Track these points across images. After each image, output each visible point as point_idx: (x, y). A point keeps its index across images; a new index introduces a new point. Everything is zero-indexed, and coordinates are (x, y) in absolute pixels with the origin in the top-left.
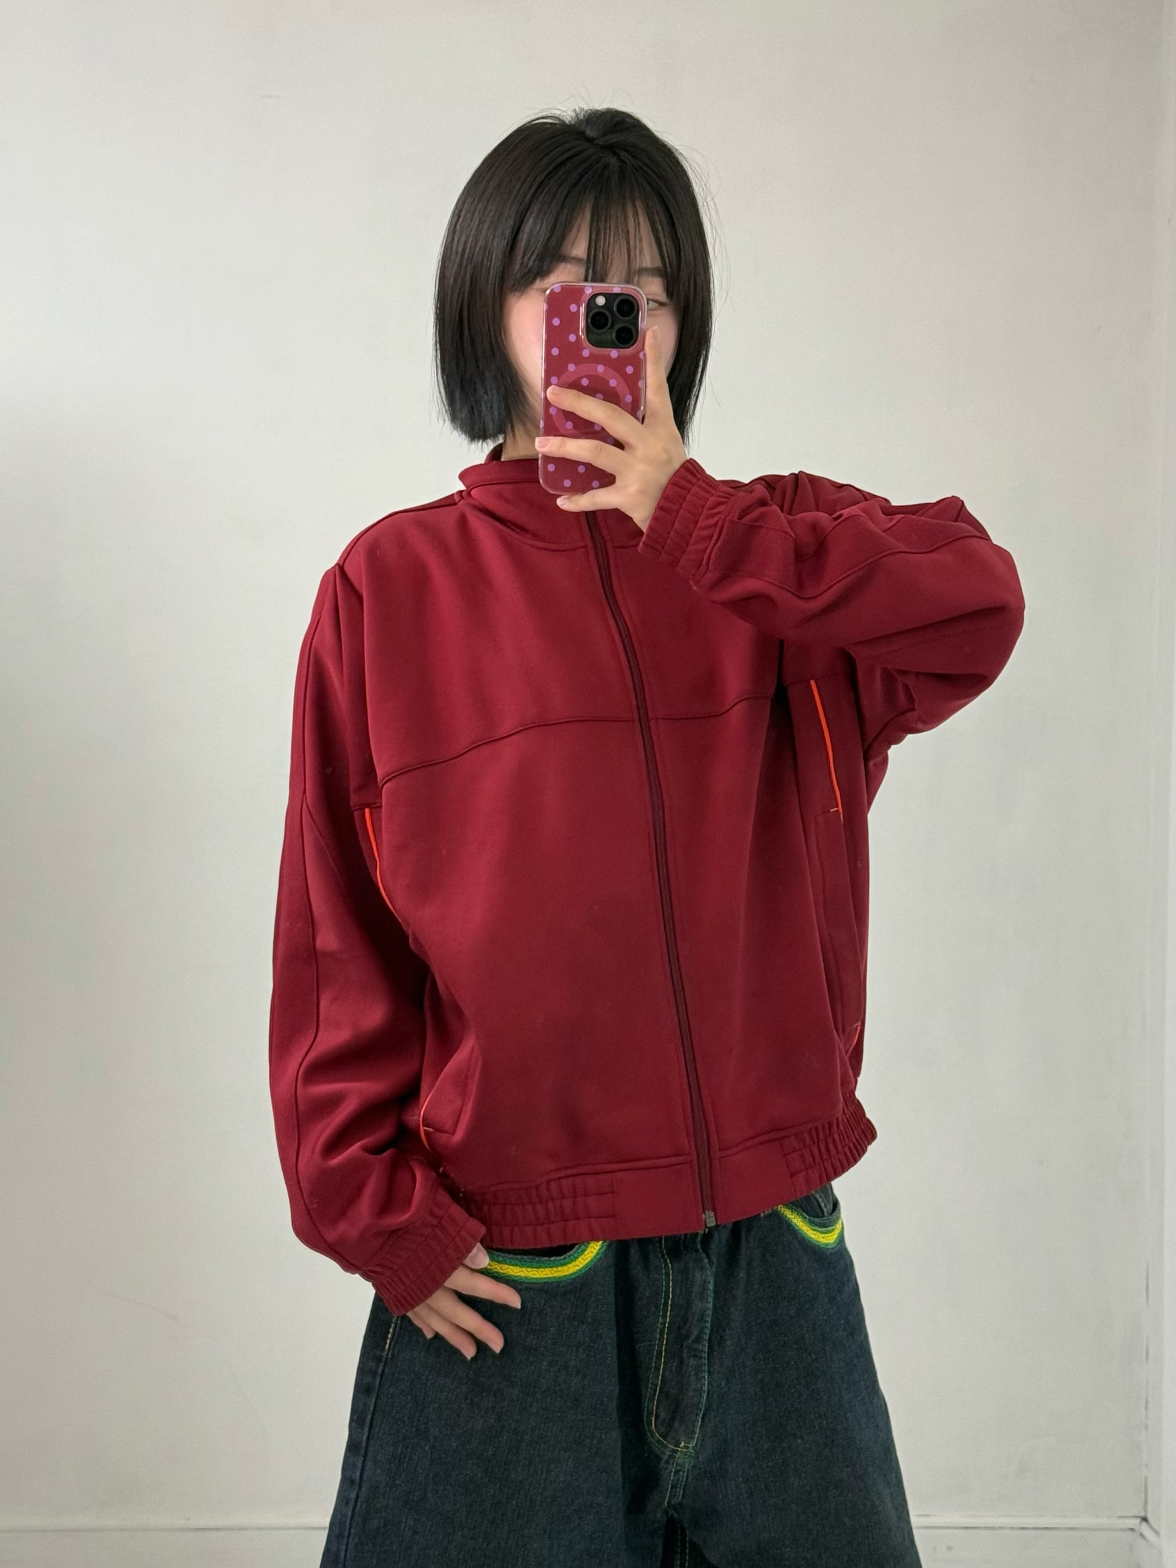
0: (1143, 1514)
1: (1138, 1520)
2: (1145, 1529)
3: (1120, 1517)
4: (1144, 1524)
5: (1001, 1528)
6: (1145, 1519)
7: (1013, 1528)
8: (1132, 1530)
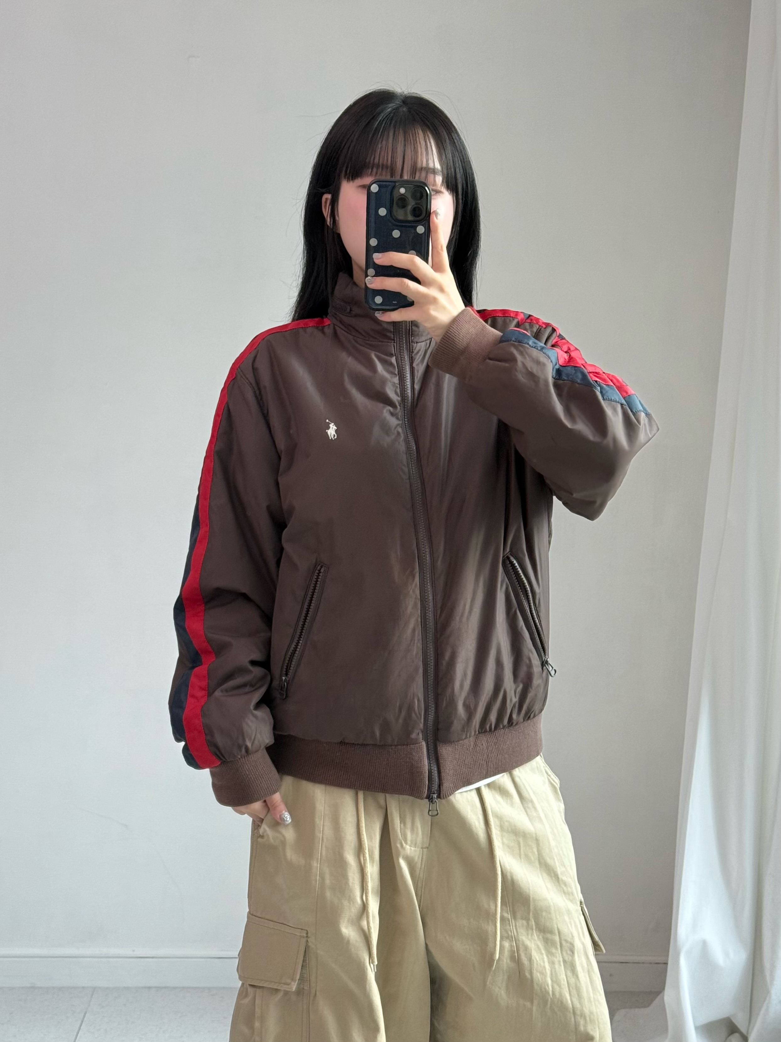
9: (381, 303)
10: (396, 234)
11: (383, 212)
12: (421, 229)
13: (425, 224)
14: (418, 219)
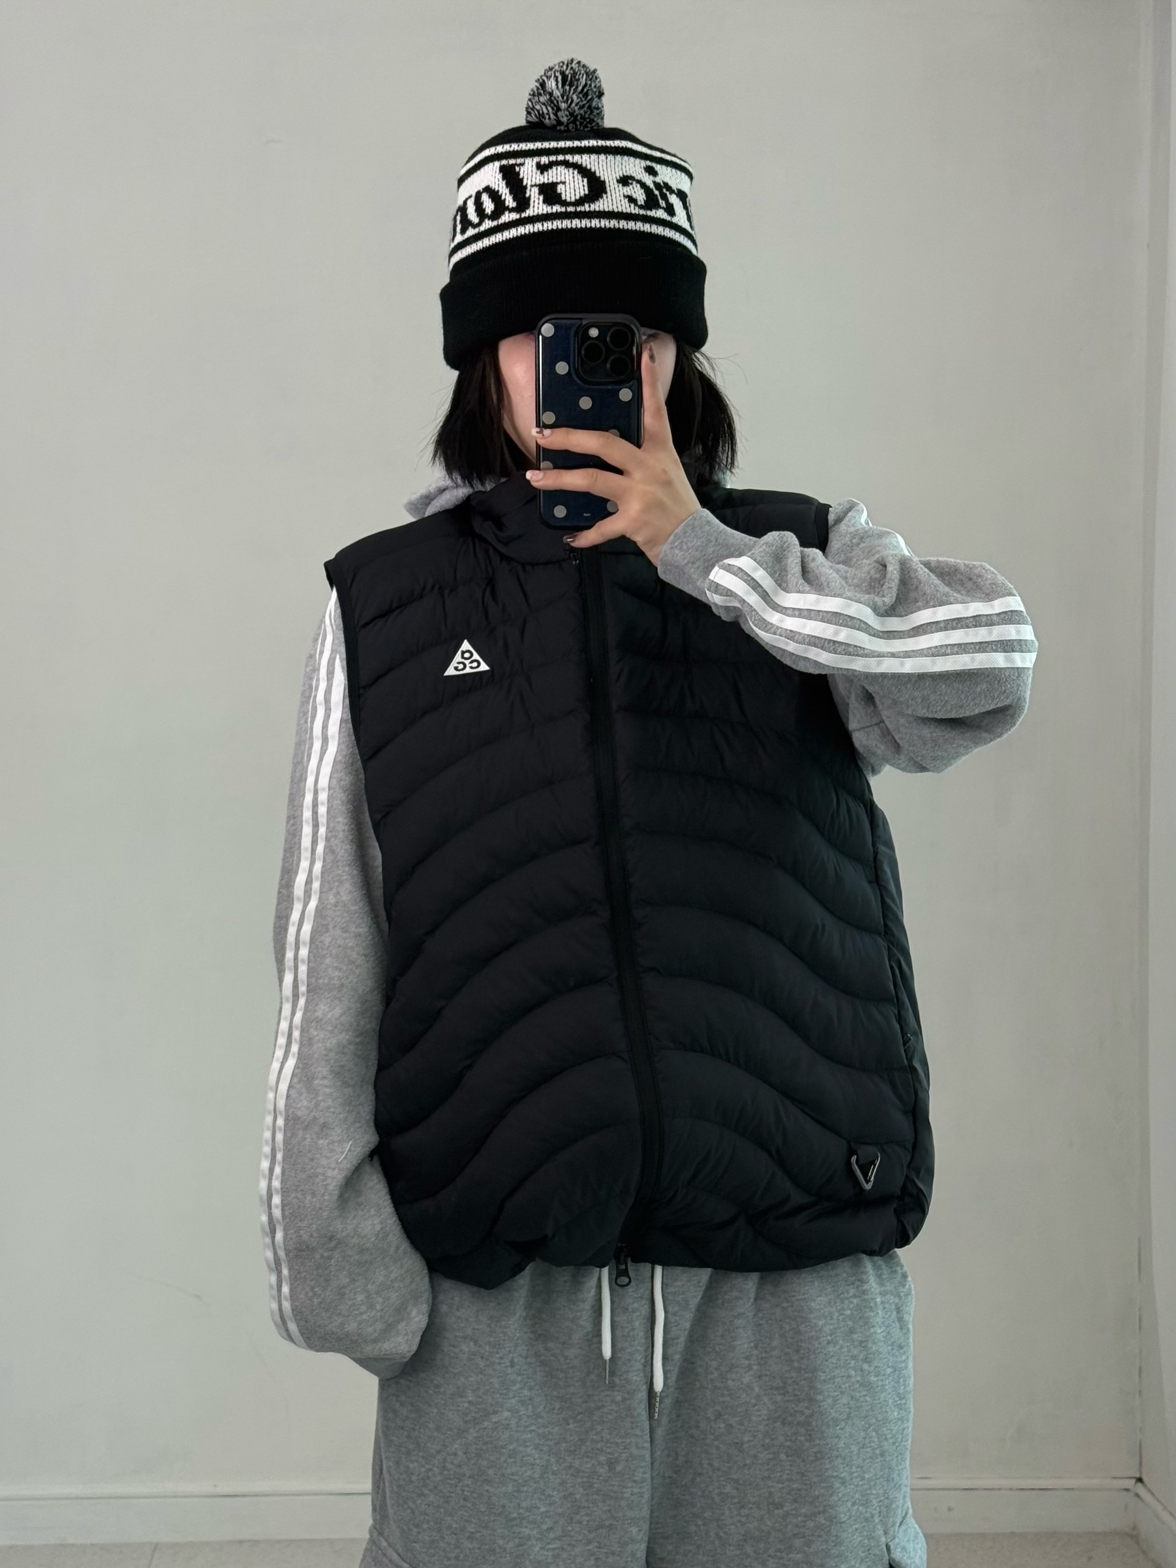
0: (1138, 1476)
1: (1134, 1481)
2: (1140, 1488)
3: (1115, 1478)
4: (1139, 1484)
5: (999, 1489)
6: (1140, 1480)
7: (1011, 1489)
8: (1127, 1490)
9: (565, 517)
10: (585, 403)
11: (562, 368)
12: (625, 395)
13: (632, 385)
14: (623, 377)
